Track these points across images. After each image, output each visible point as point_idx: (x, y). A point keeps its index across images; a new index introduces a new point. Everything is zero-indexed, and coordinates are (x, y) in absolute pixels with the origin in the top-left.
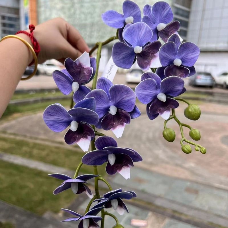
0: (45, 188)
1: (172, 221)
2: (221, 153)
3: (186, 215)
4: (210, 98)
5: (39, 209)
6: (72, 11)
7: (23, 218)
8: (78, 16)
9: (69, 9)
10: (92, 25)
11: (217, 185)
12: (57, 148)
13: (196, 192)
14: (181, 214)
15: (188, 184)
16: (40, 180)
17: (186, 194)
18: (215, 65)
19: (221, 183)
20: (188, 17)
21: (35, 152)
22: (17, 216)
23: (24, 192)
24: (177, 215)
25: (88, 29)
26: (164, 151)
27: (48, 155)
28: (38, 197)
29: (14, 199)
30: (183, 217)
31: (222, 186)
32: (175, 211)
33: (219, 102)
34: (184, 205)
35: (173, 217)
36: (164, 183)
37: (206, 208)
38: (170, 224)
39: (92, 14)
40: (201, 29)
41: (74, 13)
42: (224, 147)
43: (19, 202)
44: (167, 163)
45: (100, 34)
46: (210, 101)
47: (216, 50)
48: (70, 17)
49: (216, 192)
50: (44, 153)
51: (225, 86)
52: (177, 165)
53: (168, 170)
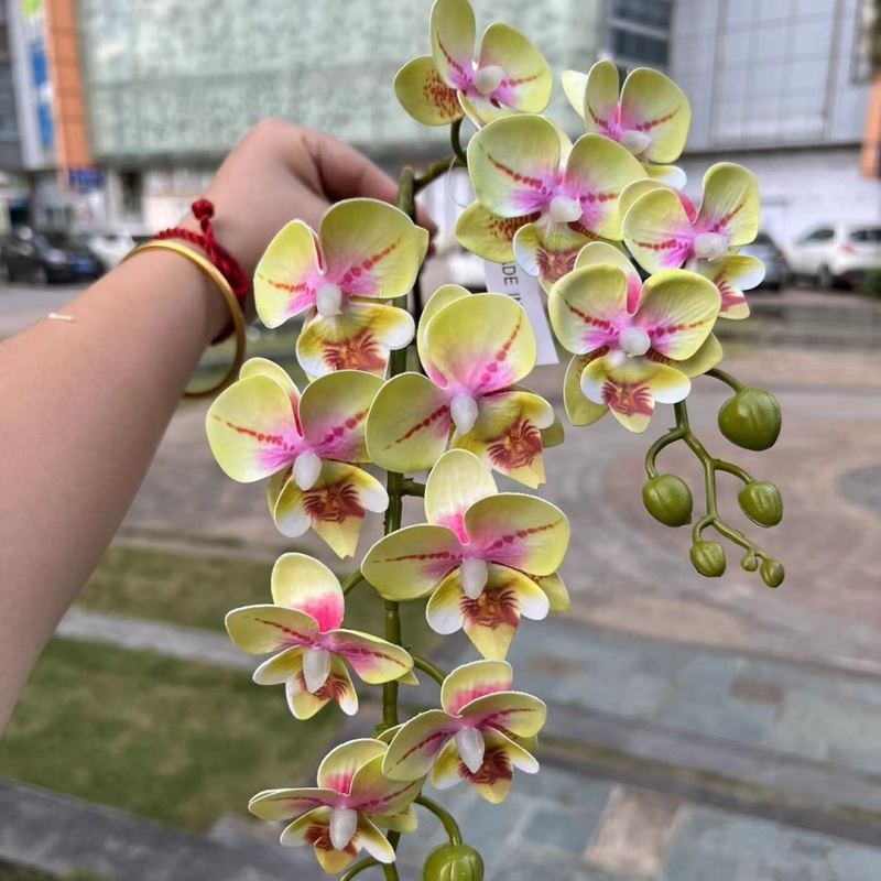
0: (195, 724)
1: (706, 812)
2: (846, 538)
3: (753, 787)
4: (776, 328)
5: (188, 808)
6: (218, 22)
7: (137, 851)
8: (240, 43)
9: (206, 18)
10: (300, 72)
11: (847, 661)
12: (217, 562)
13: (775, 695)
14: (734, 782)
15: (740, 664)
16: (174, 693)
17: (737, 706)
18: (782, 203)
19: (862, 652)
20: (665, 23)
21: (133, 584)
22: (112, 845)
23: (118, 745)
24: (719, 788)
25: (284, 91)
26: (632, 547)
27: (184, 593)
28: (174, 763)
29: (81, 776)
30: (743, 795)
31: (867, 664)
32: (708, 775)
33: (810, 342)
34: (738, 748)
35: (704, 798)
36: (648, 667)
37: (820, 753)
38: (699, 827)
39: (293, 32)
40: (718, 66)
41: (226, 31)
42: (854, 513)
43: (103, 786)
44: (647, 590)
45: (333, 106)
46: (777, 341)
47: (780, 145)
48: (210, 46)
49: (848, 688)
50: (169, 587)
51: (824, 280)
52: (686, 596)
53: (657, 618)
